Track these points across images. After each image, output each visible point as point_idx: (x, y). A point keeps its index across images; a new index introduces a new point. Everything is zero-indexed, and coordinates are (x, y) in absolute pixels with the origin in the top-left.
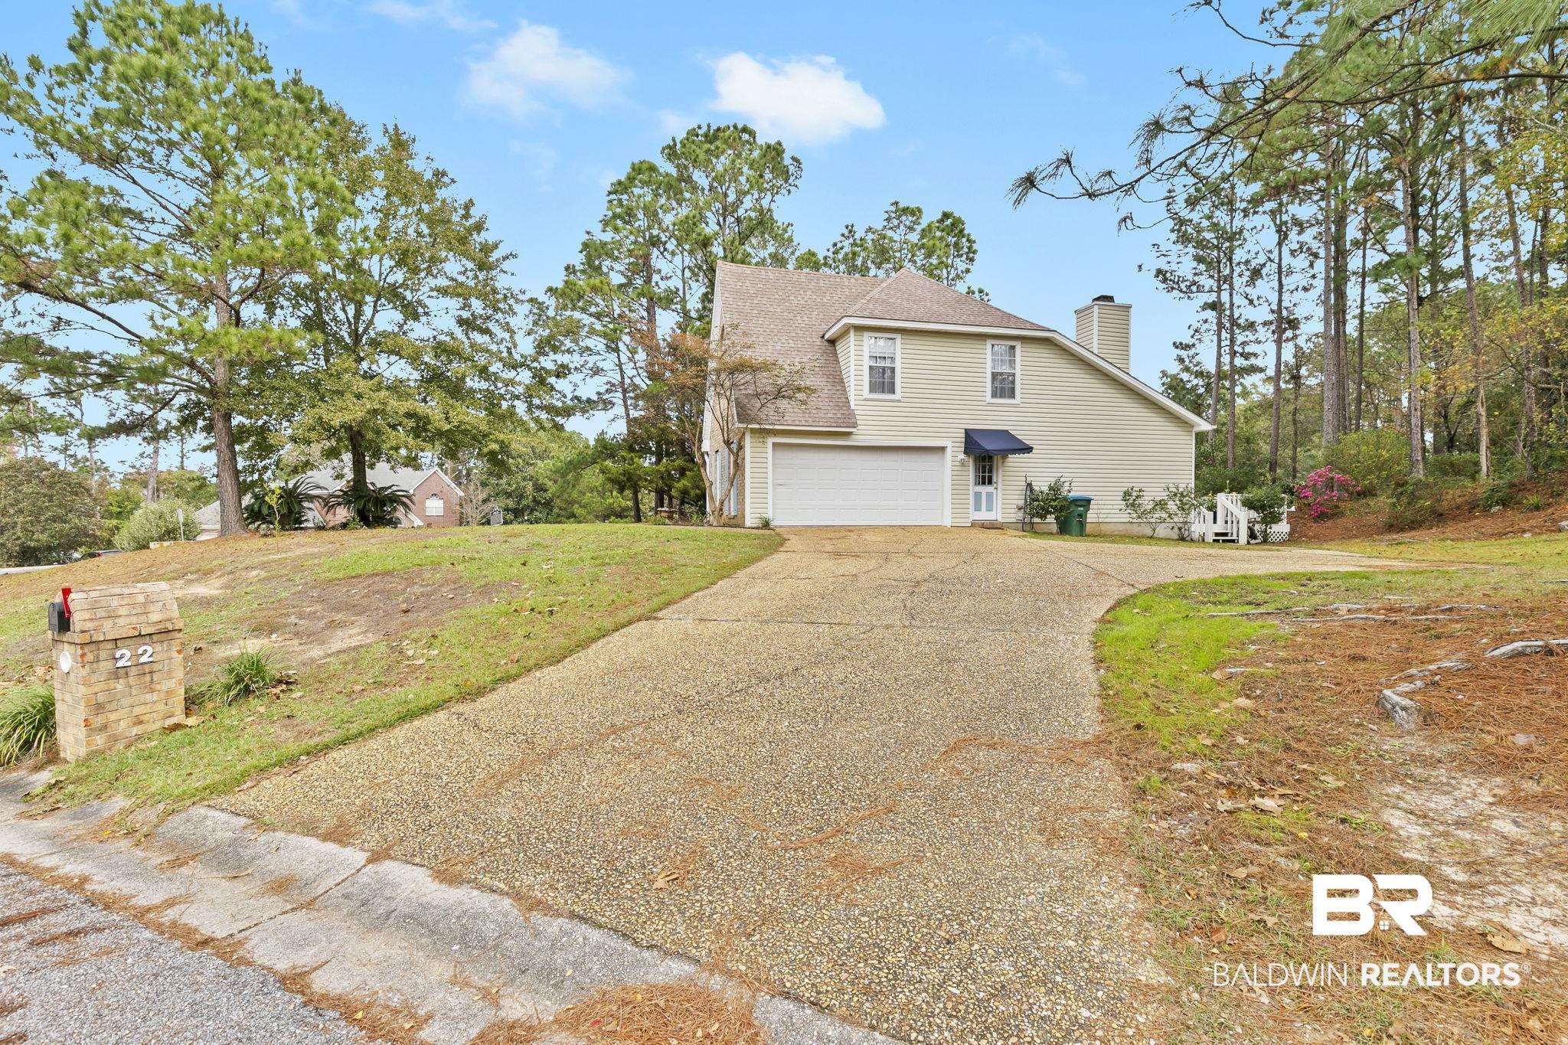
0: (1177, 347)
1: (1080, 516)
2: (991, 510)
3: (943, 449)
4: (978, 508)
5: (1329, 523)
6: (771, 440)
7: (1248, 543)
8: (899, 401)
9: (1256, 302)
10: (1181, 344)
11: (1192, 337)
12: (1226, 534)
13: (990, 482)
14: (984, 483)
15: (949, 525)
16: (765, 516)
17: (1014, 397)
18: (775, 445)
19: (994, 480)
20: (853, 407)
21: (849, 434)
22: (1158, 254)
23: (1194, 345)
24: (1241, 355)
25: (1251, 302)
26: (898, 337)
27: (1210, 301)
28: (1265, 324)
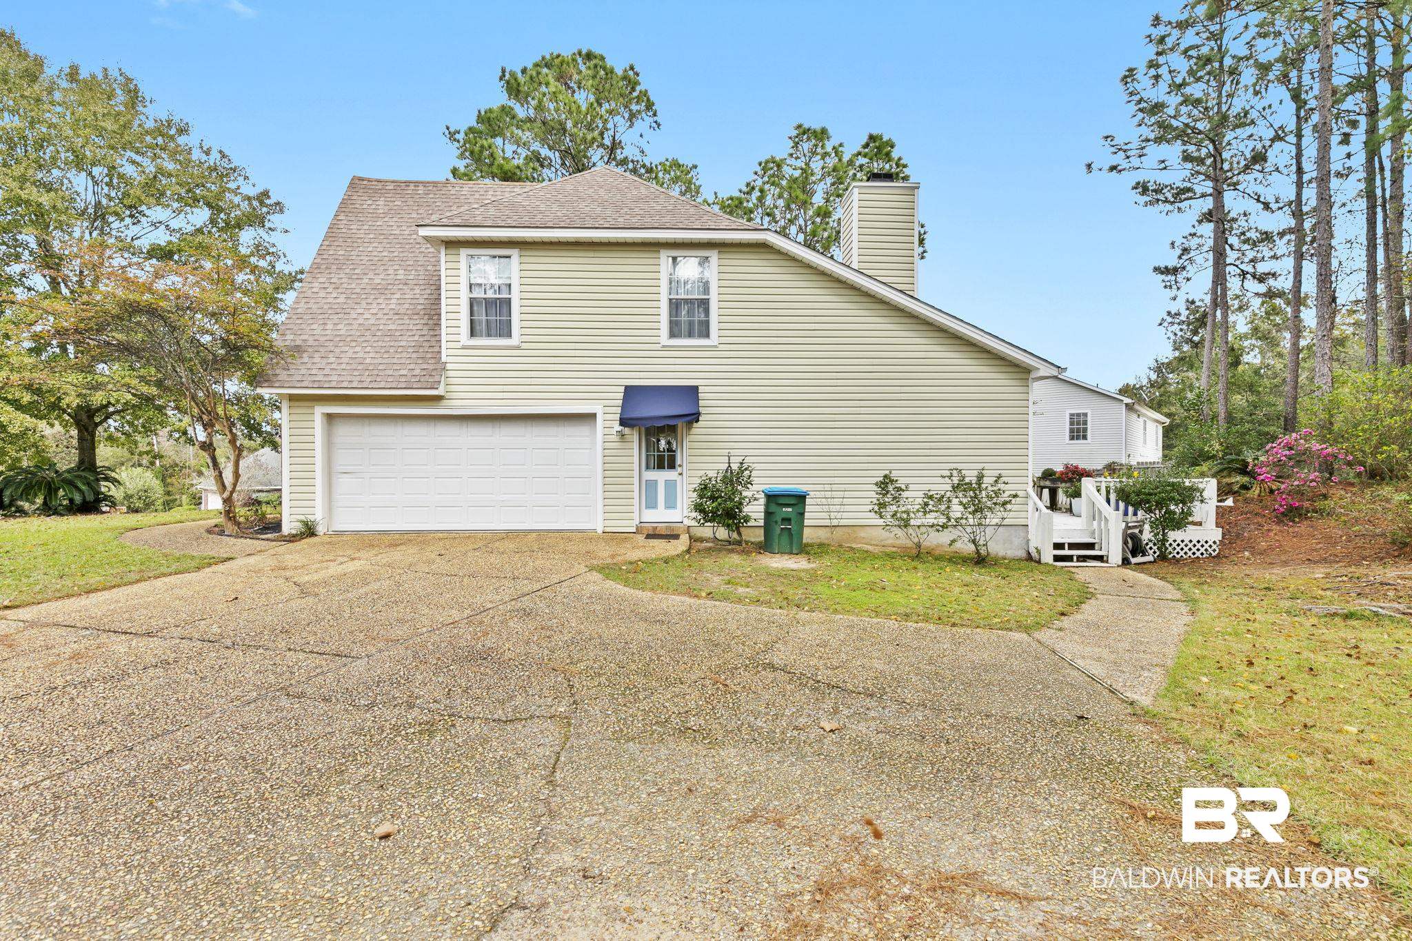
0: (1162, 273)
1: (787, 520)
2: (674, 507)
3: (592, 417)
4: (651, 504)
5: (1303, 528)
6: (320, 410)
7: (1126, 562)
8: (518, 348)
9: (1274, 206)
10: (1166, 268)
11: (1180, 257)
12: (1091, 546)
13: (672, 466)
14: (660, 466)
15: (600, 531)
16: (311, 518)
17: (707, 335)
18: (330, 417)
19: (678, 462)
20: (444, 359)
21: (439, 398)
22: (1114, 150)
23: (1184, 268)
24: (1254, 276)
25: (1266, 206)
26: (514, 253)
27: (1205, 210)
28: (1282, 234)
